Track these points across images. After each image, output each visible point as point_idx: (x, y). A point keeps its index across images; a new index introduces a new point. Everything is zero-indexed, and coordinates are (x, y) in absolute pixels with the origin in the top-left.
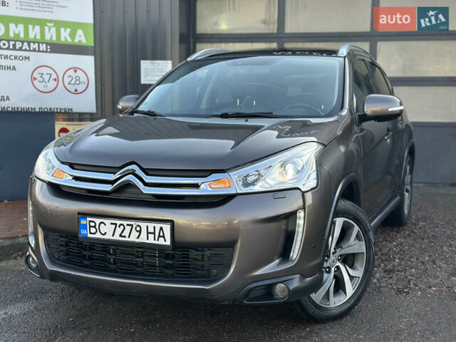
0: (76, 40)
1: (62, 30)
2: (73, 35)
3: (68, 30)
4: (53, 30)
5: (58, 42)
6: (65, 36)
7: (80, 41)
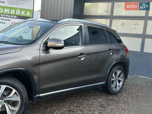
0: (27, 15)
1: (22, 11)
2: (25, 13)
3: (24, 12)
4: (19, 11)
5: (20, 15)
6: (23, 14)
7: (28, 15)
